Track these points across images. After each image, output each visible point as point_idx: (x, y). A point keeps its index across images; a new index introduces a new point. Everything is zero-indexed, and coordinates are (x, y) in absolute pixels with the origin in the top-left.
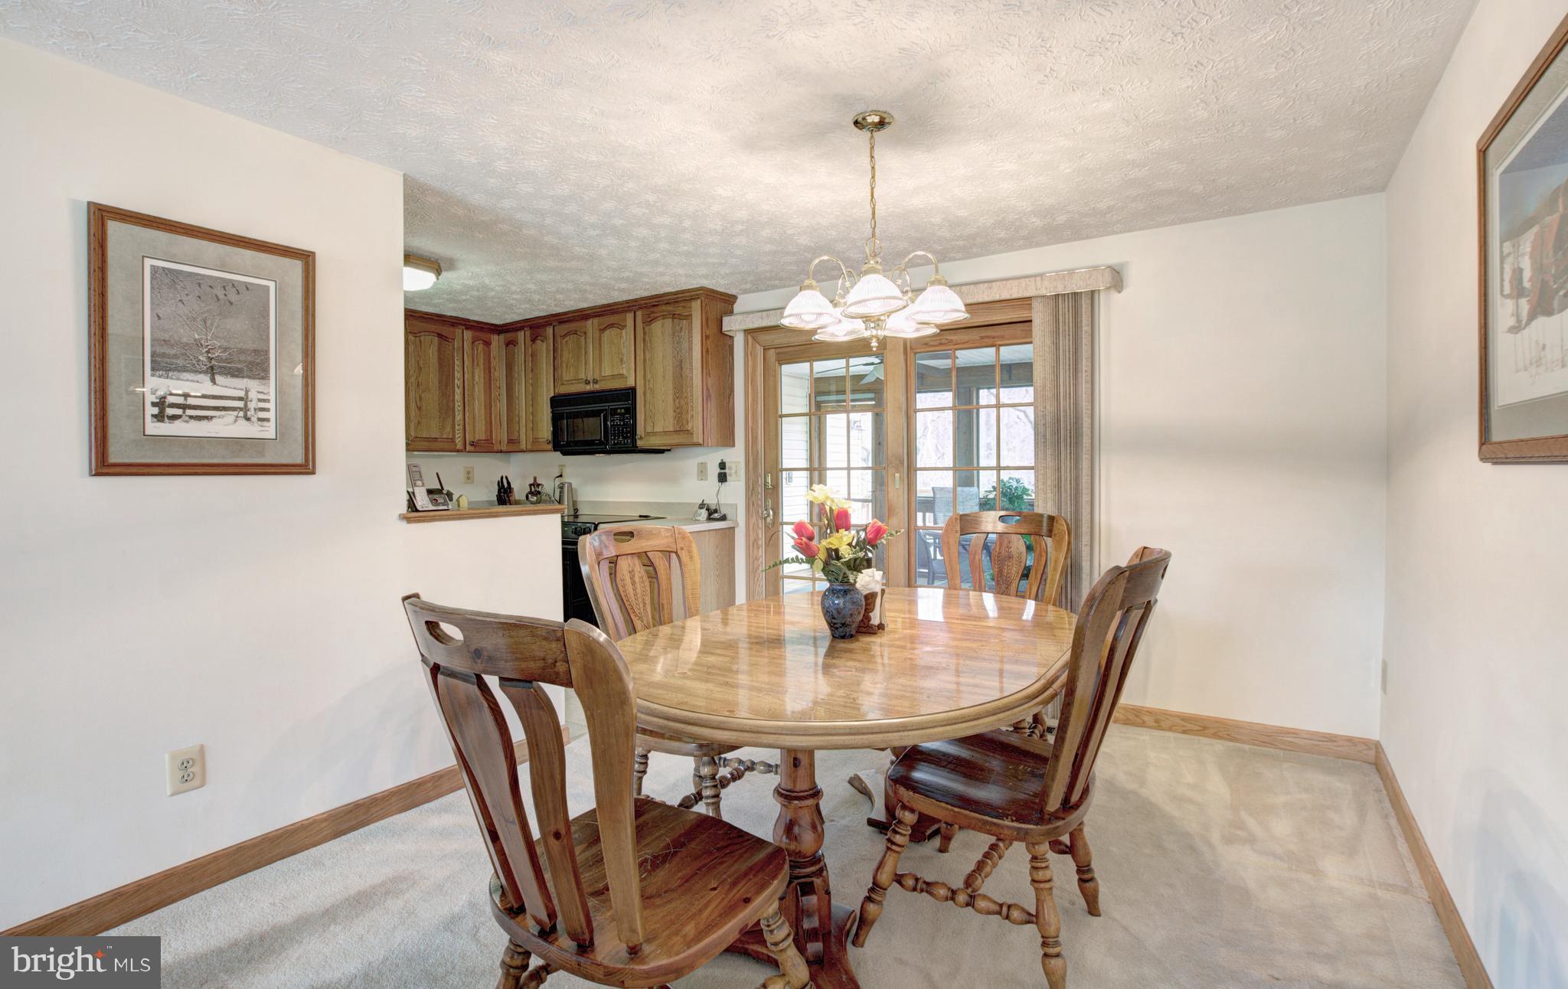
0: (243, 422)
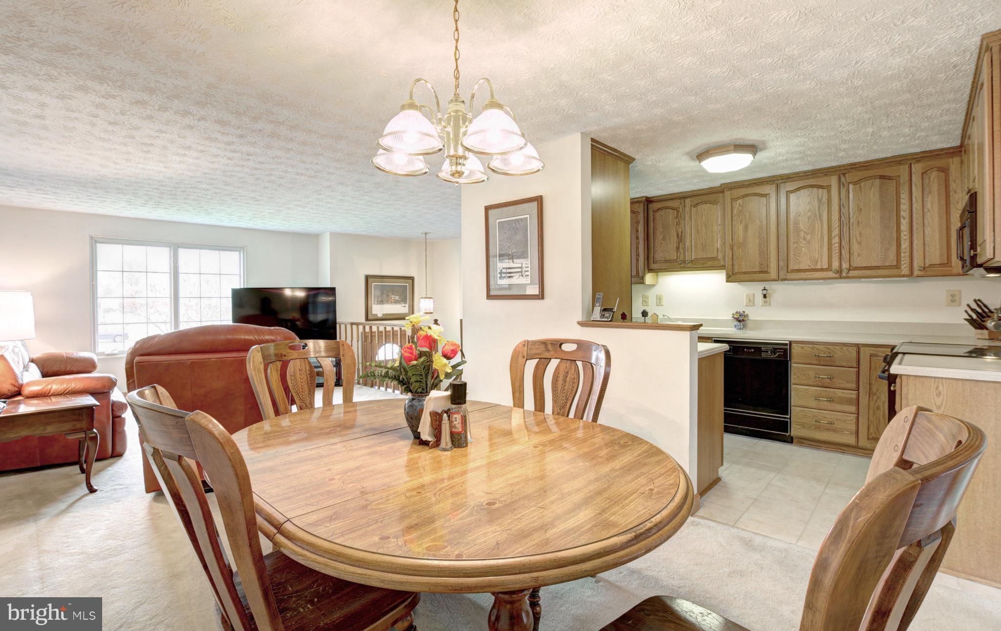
0: (521, 277)
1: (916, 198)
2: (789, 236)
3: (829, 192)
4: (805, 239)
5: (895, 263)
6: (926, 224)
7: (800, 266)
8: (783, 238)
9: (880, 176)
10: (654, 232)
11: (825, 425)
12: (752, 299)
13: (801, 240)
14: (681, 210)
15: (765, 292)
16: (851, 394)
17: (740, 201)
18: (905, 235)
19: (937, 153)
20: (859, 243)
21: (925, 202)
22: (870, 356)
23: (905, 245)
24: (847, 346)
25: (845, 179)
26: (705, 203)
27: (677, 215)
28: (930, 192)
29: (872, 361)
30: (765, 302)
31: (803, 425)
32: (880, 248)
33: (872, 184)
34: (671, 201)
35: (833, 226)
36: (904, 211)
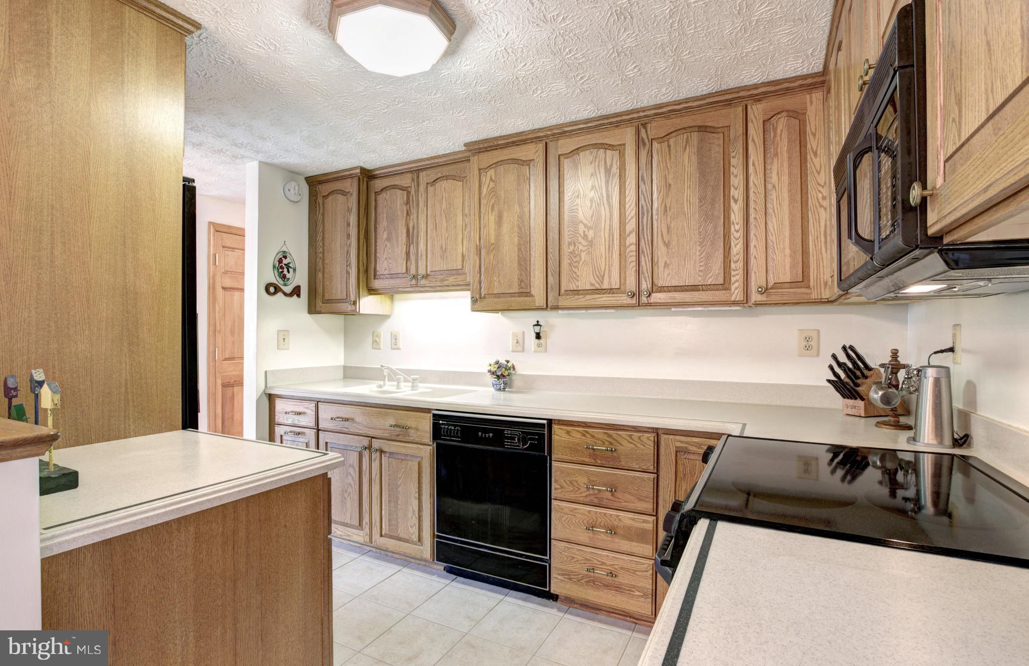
1: (754, 165)
2: (562, 231)
3: (622, 156)
4: (585, 237)
5: (721, 280)
6: (770, 211)
7: (579, 283)
8: (554, 235)
9: (700, 127)
10: (376, 228)
11: (601, 576)
12: (521, 341)
13: (581, 240)
14: (413, 192)
15: (537, 329)
16: (644, 521)
17: (491, 172)
18: (737, 231)
19: (786, 85)
20: (667, 245)
21: (768, 172)
22: (676, 451)
23: (737, 248)
24: (639, 431)
25: (646, 131)
26: (446, 178)
27: (408, 198)
28: (776, 155)
29: (679, 462)
30: (539, 346)
31: (568, 575)
32: (698, 253)
33: (687, 142)
34: (398, 177)
35: (627, 214)
36: (736, 189)
